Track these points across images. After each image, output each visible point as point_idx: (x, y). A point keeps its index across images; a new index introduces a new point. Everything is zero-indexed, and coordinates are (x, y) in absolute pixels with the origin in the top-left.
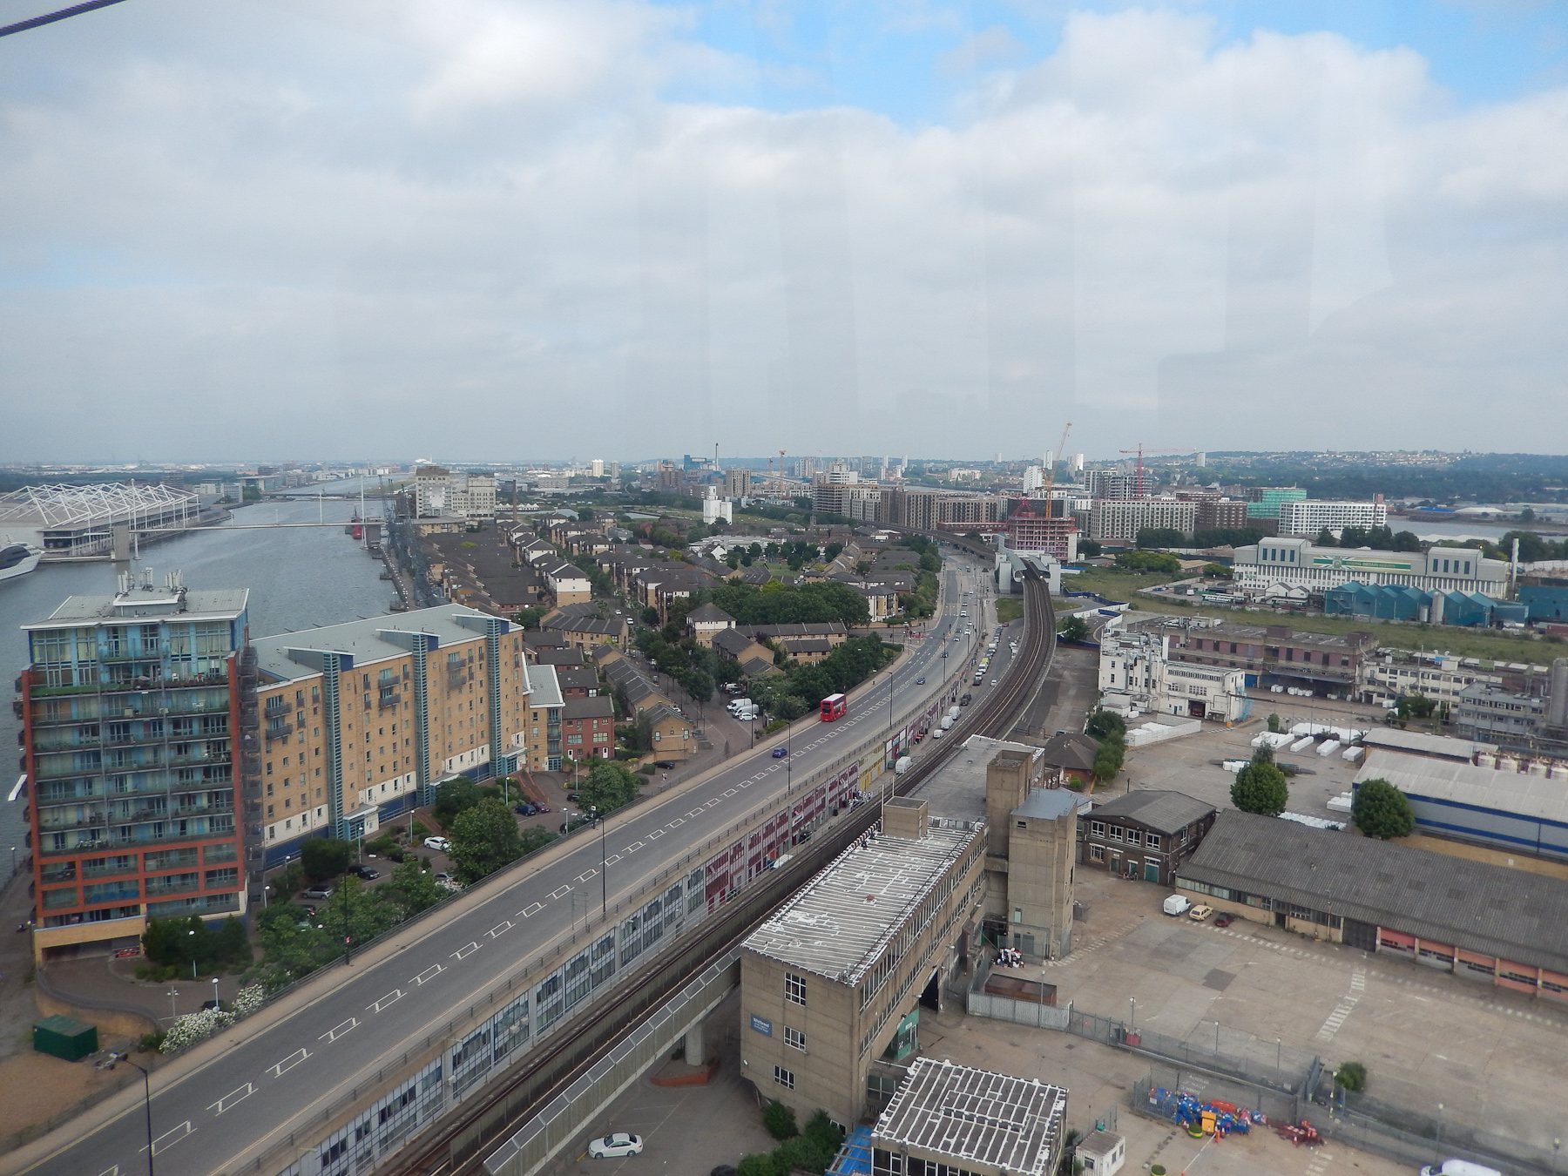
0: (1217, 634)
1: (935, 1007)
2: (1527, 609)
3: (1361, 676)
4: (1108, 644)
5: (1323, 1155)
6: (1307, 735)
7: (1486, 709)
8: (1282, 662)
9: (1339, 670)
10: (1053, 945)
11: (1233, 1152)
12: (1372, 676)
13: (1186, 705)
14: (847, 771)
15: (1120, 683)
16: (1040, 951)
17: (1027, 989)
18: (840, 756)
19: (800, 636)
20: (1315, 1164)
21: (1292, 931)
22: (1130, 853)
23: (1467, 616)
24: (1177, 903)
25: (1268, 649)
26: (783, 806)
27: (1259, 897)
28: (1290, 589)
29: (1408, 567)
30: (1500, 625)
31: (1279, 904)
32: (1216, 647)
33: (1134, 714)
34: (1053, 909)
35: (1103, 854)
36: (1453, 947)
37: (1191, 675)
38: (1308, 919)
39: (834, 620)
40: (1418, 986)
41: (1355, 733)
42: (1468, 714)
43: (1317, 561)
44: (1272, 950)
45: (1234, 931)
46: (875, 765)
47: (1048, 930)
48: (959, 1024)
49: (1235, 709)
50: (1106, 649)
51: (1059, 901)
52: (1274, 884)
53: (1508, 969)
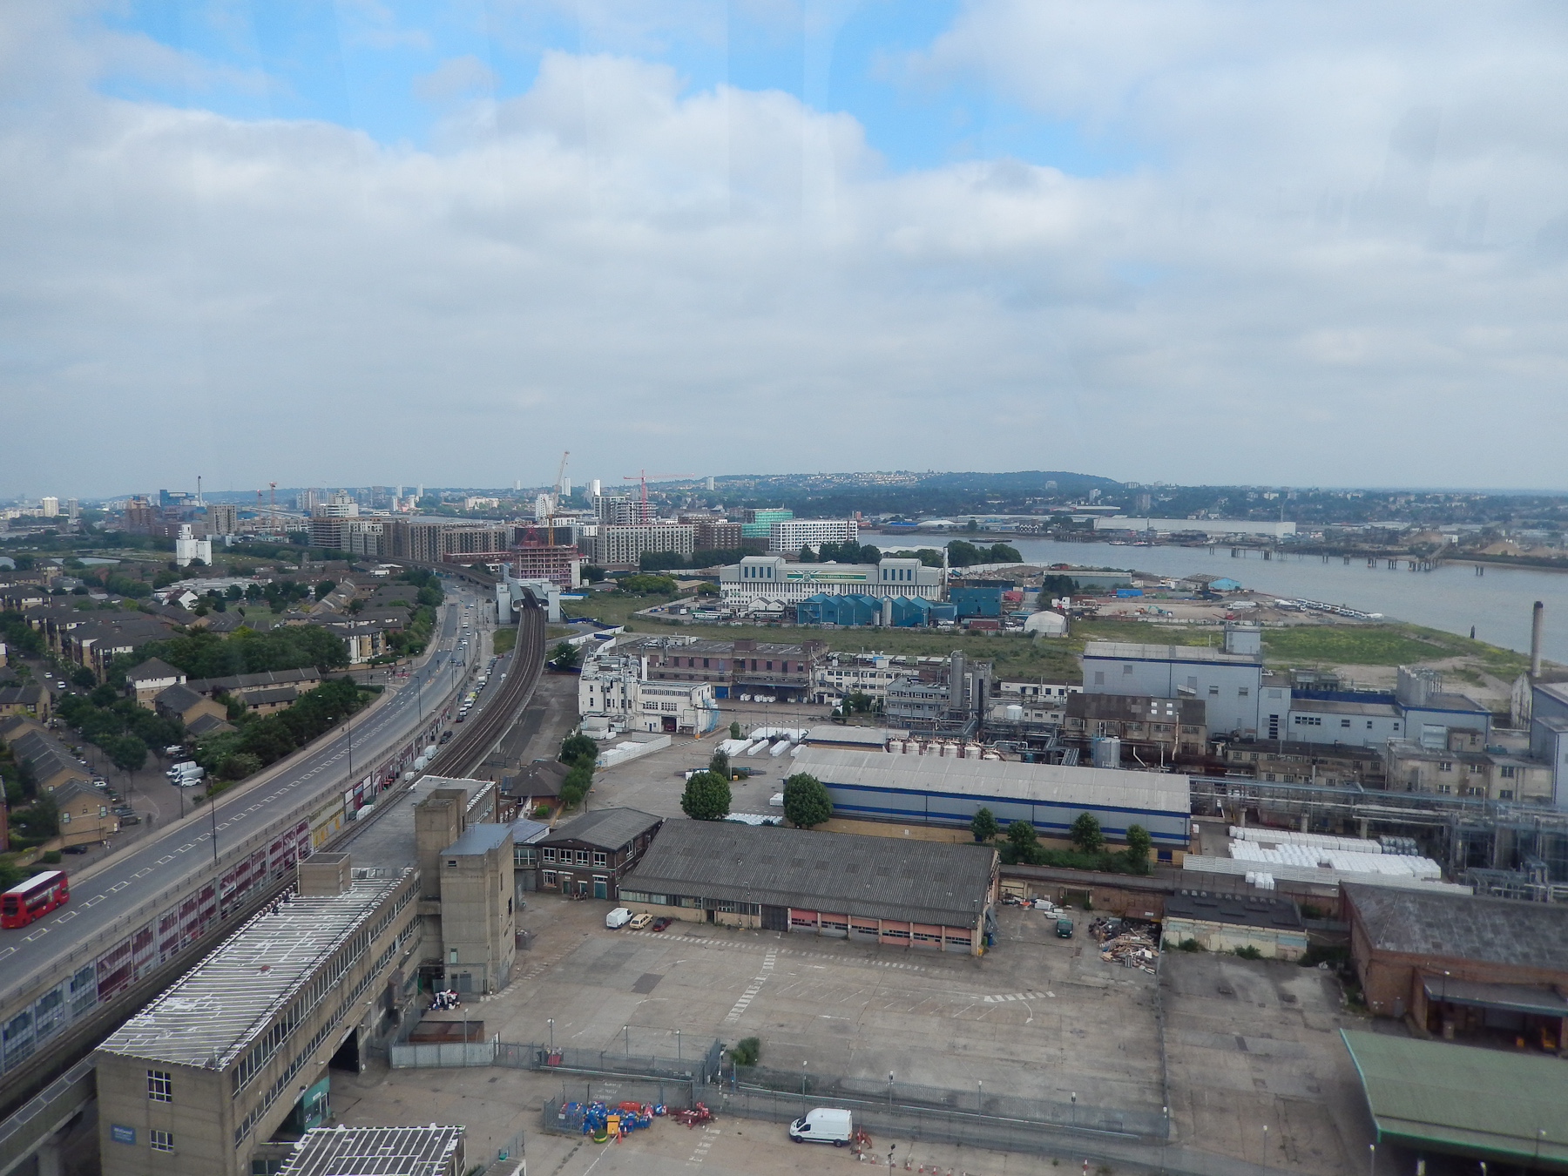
0: (694, 651)
1: (354, 1068)
2: (956, 608)
3: (813, 680)
4: (588, 668)
5: (712, 1131)
6: (763, 739)
7: (907, 699)
8: (748, 673)
9: (796, 675)
10: (489, 979)
11: (634, 1147)
12: (823, 678)
13: (659, 721)
14: (294, 829)
15: (599, 706)
16: (477, 987)
17: (453, 1031)
18: (286, 813)
19: (265, 686)
20: (704, 1141)
21: (720, 925)
22: (580, 873)
23: (908, 616)
24: (619, 916)
25: (736, 661)
26: (208, 878)
27: (692, 897)
28: (769, 603)
29: (864, 577)
30: (936, 624)
31: (709, 901)
32: (691, 664)
33: (611, 735)
34: (489, 943)
35: (554, 879)
36: (847, 915)
37: (662, 693)
38: (733, 912)
39: (305, 665)
40: (818, 956)
41: (802, 731)
42: (894, 705)
43: (789, 576)
44: (700, 945)
45: (669, 933)
46: (332, 817)
47: (484, 965)
48: (380, 1081)
49: (703, 721)
50: (586, 674)
51: (495, 934)
52: (705, 884)
53: (888, 928)
